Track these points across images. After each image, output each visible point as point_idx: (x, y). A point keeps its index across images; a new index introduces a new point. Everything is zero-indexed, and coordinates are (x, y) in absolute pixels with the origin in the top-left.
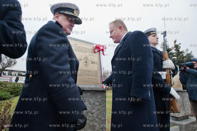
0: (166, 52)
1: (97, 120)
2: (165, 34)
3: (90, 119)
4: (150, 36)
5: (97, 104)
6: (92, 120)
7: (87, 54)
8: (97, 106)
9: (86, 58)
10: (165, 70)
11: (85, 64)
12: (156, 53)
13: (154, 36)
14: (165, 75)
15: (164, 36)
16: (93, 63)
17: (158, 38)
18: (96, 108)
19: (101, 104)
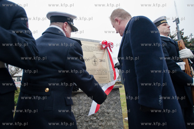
0: (182, 40)
1: (113, 119)
2: (177, 21)
3: (107, 119)
4: (161, 26)
5: (112, 102)
6: (109, 120)
7: (95, 53)
8: (112, 105)
9: (94, 56)
11: (94, 63)
12: (169, 43)
13: (165, 25)
14: (184, 66)
15: (177, 24)
16: (101, 61)
17: (169, 27)
18: (112, 107)
19: (116, 103)
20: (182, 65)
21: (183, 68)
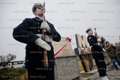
2: (95, 29)
4: (90, 31)
10: (98, 42)
20: (99, 44)
21: (99, 45)
